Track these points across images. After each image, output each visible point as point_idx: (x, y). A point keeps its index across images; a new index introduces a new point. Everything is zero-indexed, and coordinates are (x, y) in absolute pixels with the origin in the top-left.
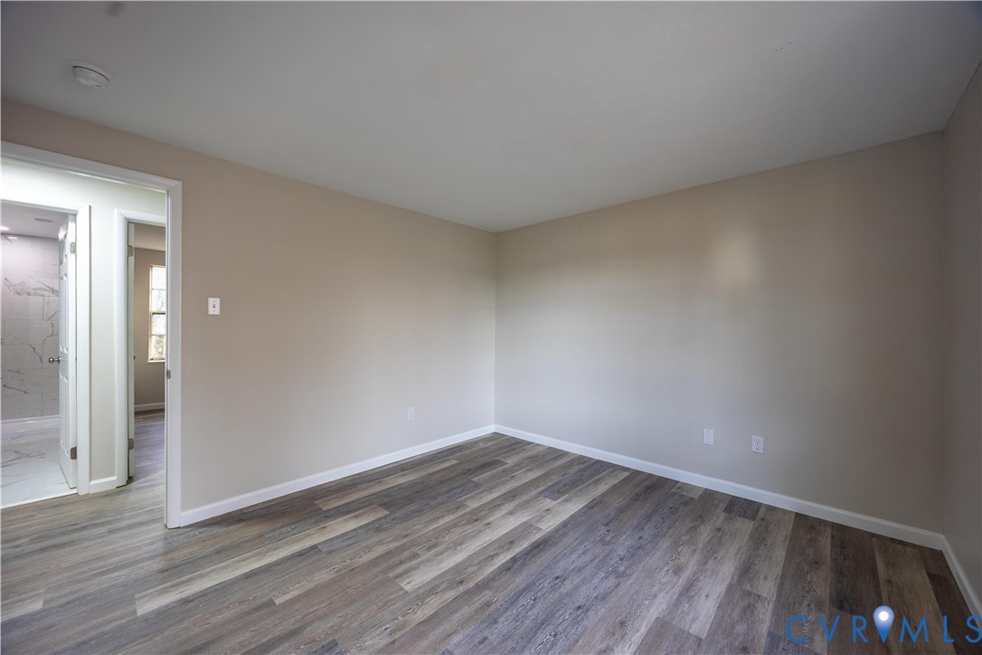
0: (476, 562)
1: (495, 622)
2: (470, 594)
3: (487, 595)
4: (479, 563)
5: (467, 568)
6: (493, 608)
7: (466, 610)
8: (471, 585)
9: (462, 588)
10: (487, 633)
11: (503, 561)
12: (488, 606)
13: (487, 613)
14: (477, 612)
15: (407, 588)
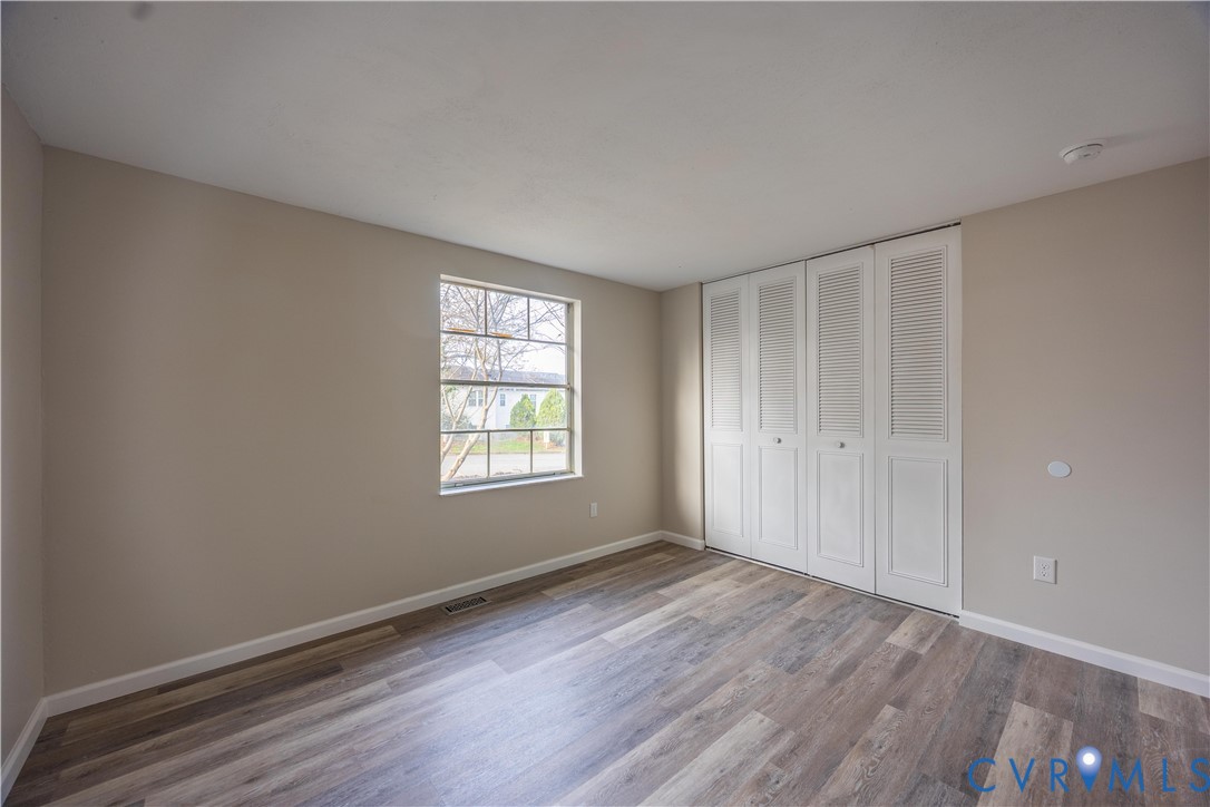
0: (685, 745)
1: (657, 680)
2: (686, 704)
3: (667, 702)
4: (680, 743)
5: (696, 736)
6: (660, 691)
7: (686, 690)
8: (685, 715)
9: (695, 711)
10: (664, 674)
11: (646, 743)
12: (664, 693)
13: (664, 688)
14: (675, 688)
15: (759, 716)
